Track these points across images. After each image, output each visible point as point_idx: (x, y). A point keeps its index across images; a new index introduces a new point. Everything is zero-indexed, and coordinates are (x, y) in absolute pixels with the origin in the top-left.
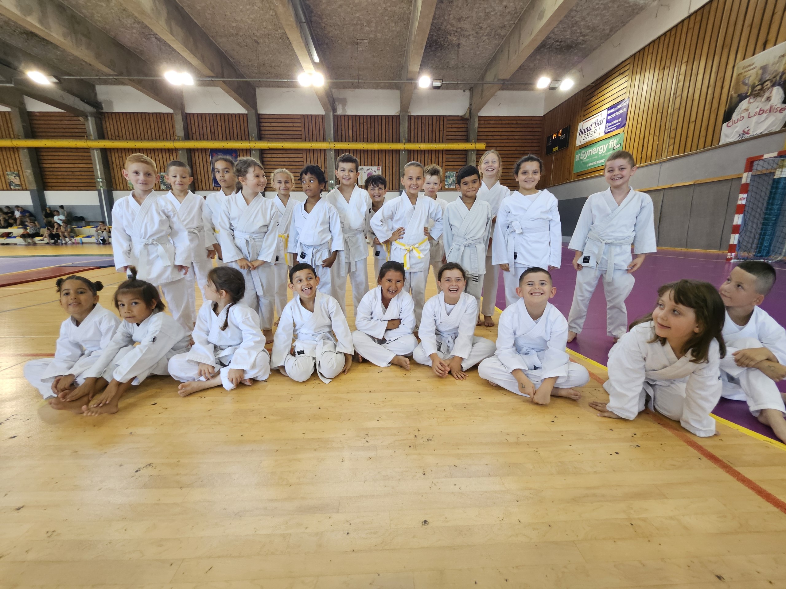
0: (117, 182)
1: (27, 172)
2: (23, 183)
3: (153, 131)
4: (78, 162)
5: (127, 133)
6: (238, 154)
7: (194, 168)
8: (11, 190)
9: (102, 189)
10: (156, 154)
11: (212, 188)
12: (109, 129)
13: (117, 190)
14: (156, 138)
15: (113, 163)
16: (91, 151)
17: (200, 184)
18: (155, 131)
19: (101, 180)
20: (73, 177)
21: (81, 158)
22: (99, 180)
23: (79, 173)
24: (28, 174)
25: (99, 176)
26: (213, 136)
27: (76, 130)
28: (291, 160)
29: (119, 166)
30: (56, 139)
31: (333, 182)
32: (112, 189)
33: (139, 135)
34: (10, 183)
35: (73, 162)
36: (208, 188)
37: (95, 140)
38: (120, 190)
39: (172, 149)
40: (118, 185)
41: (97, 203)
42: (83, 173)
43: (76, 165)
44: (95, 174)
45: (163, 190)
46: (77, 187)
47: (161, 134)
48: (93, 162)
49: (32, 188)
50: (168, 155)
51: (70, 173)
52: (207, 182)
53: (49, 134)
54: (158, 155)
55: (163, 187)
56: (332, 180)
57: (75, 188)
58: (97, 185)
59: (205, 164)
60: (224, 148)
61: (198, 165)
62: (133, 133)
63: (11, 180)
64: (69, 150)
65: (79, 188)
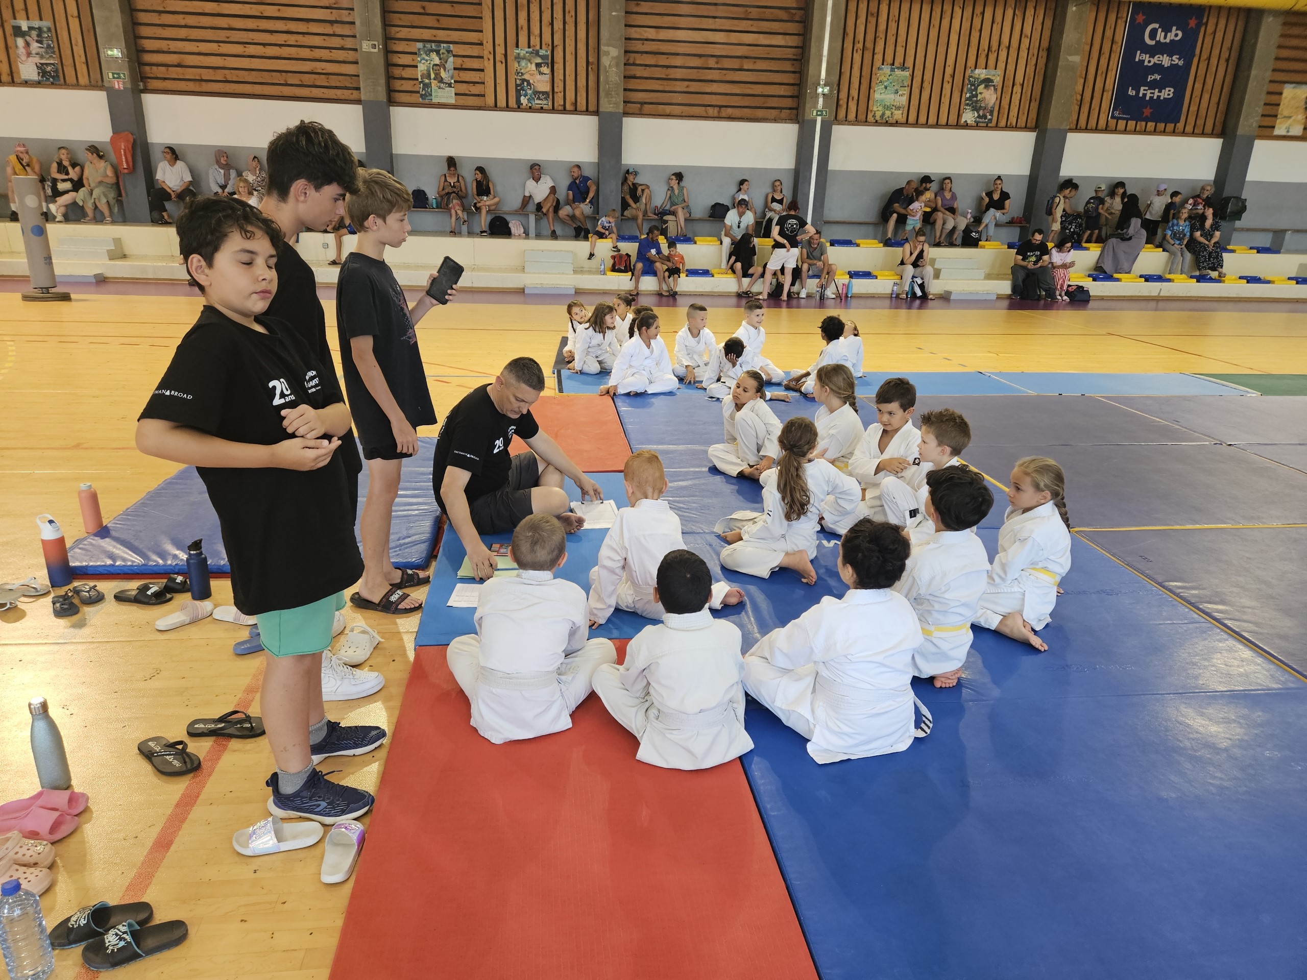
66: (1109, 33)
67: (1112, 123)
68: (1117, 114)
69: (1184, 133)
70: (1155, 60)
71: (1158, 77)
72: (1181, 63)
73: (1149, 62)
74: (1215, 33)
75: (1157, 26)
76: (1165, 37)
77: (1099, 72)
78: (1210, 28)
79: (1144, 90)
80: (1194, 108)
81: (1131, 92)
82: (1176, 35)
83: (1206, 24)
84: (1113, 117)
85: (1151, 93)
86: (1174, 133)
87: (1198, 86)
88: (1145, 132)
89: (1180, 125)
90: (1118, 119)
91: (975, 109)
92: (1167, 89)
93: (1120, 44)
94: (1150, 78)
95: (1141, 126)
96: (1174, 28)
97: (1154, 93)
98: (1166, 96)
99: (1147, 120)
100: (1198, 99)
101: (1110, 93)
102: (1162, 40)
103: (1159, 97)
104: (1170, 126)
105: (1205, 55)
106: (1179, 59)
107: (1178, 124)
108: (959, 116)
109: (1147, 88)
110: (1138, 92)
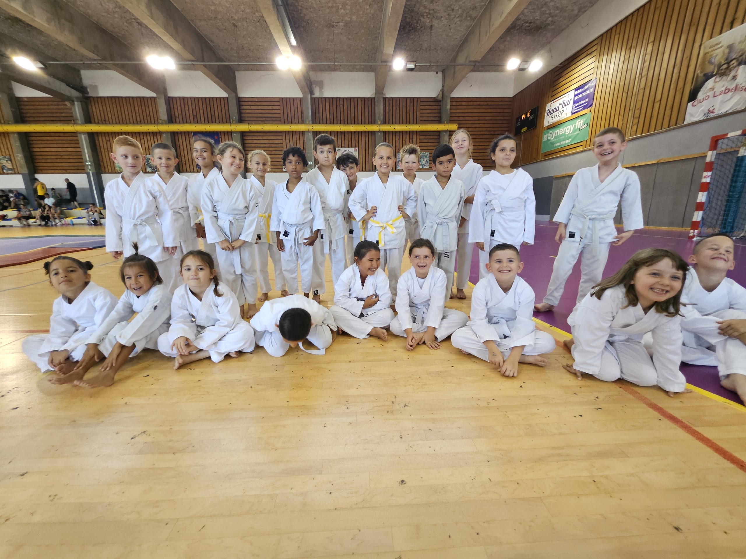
0: (105, 165)
1: (17, 156)
2: (15, 167)
3: (138, 114)
4: (66, 146)
5: (113, 117)
6: (220, 136)
7: (178, 149)
8: (4, 174)
9: (91, 172)
10: (142, 137)
11: (195, 170)
12: (95, 114)
13: (105, 173)
14: (140, 122)
15: (100, 147)
16: (79, 135)
17: (184, 165)
18: (139, 115)
19: (89, 163)
20: (60, 161)
21: (69, 142)
22: (87, 163)
24: (19, 158)
25: (88, 159)
26: (195, 120)
27: (63, 115)
28: (271, 142)
29: (107, 150)
30: (45, 123)
31: (311, 163)
32: (101, 172)
33: (124, 119)
34: (3, 168)
36: (192, 170)
37: (82, 124)
38: (109, 173)
39: (156, 133)
40: (107, 168)
41: (87, 186)
42: (71, 157)
43: (64, 149)
44: (83, 157)
45: (149, 172)
46: (66, 170)
47: (145, 118)
48: (81, 146)
49: (24, 172)
50: (152, 138)
51: (59, 157)
52: (191, 164)
53: (37, 119)
54: (144, 139)
55: (149, 170)
56: (310, 161)
57: (64, 171)
58: (86, 168)
59: (188, 147)
60: (206, 130)
61: (182, 147)
62: (118, 118)
63: (4, 164)
64: (57, 134)
65: (68, 171)
91: (150, 167)
108: (146, 170)
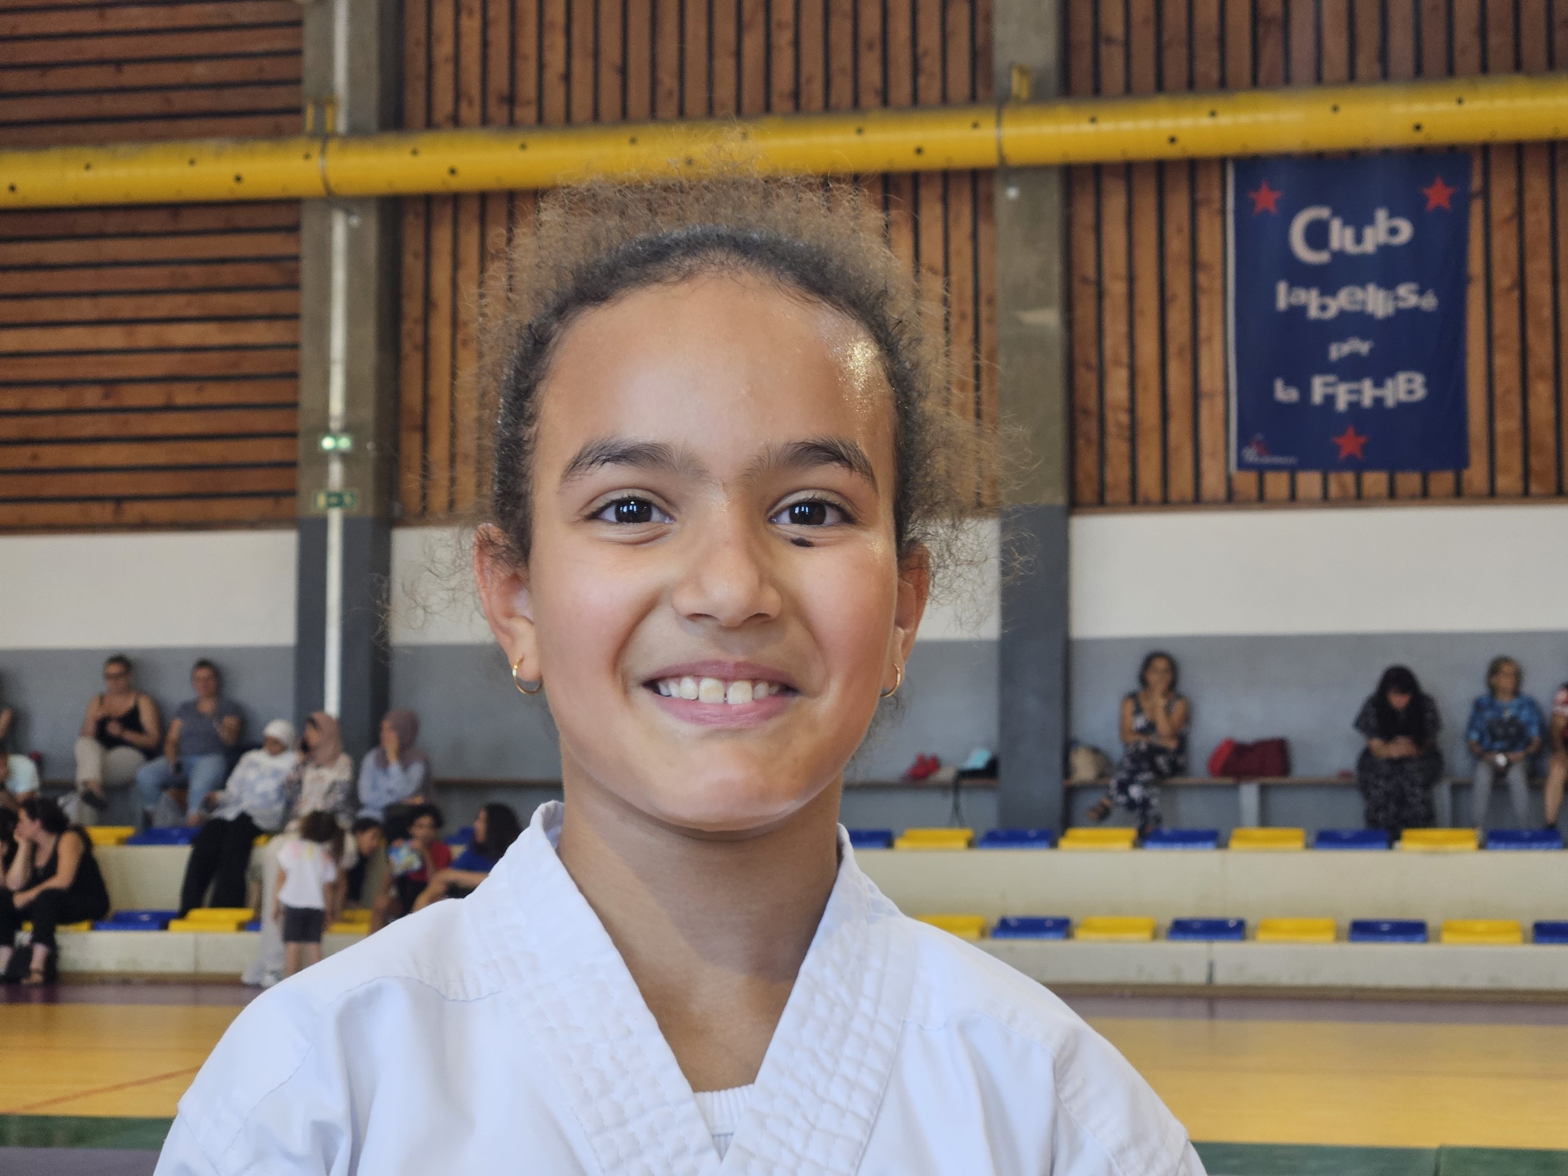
23: (153, 395)
35: (127, 307)
66: (1177, 245)
67: (1246, 482)
68: (1251, 455)
69: (1491, 495)
70: (1342, 301)
71: (1363, 347)
72: (1429, 302)
73: (1323, 308)
74: (1520, 214)
75: (1323, 213)
76: (1359, 239)
77: (1172, 348)
78: (1502, 206)
79: (1327, 385)
80: (1508, 424)
81: (1284, 393)
82: (1393, 231)
83: (1486, 194)
84: (1242, 465)
85: (1351, 392)
86: (1459, 495)
87: (1506, 362)
88: (1359, 499)
89: (1476, 474)
90: (1261, 470)
92: (1402, 377)
93: (1218, 269)
94: (1337, 351)
95: (1342, 486)
96: (1381, 215)
97: (1359, 392)
98: (1403, 397)
99: (1359, 467)
100: (1515, 399)
101: (1219, 402)
102: (1350, 247)
103: (1378, 401)
104: (1443, 480)
105: (1504, 280)
106: (1421, 293)
107: (1467, 474)
109: (1331, 378)
110: (1305, 391)
